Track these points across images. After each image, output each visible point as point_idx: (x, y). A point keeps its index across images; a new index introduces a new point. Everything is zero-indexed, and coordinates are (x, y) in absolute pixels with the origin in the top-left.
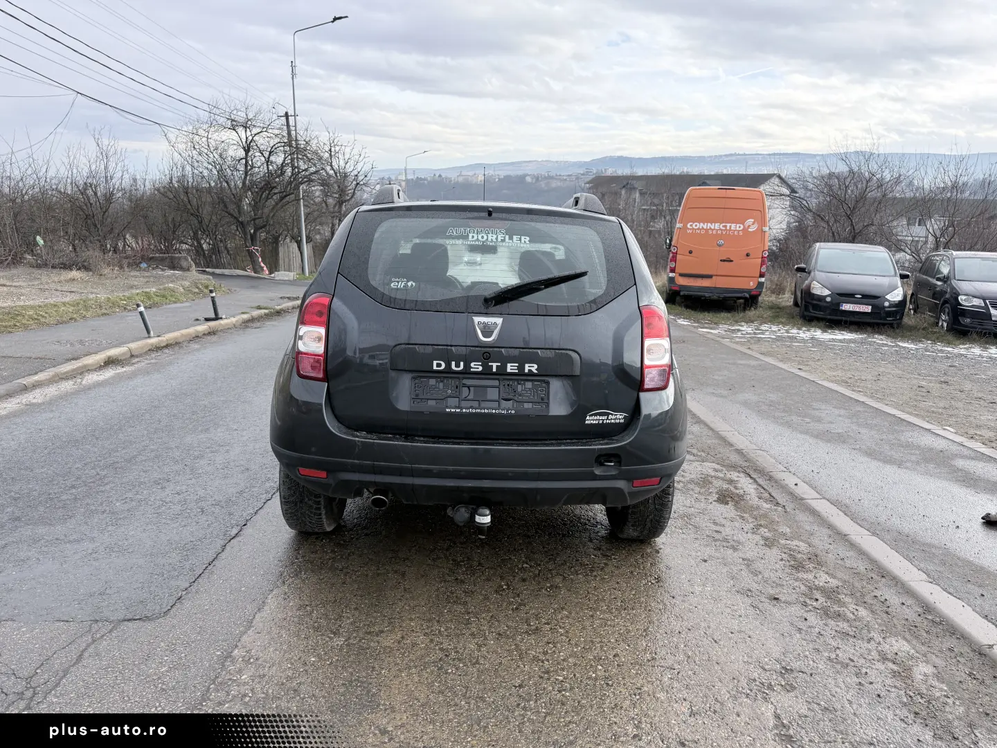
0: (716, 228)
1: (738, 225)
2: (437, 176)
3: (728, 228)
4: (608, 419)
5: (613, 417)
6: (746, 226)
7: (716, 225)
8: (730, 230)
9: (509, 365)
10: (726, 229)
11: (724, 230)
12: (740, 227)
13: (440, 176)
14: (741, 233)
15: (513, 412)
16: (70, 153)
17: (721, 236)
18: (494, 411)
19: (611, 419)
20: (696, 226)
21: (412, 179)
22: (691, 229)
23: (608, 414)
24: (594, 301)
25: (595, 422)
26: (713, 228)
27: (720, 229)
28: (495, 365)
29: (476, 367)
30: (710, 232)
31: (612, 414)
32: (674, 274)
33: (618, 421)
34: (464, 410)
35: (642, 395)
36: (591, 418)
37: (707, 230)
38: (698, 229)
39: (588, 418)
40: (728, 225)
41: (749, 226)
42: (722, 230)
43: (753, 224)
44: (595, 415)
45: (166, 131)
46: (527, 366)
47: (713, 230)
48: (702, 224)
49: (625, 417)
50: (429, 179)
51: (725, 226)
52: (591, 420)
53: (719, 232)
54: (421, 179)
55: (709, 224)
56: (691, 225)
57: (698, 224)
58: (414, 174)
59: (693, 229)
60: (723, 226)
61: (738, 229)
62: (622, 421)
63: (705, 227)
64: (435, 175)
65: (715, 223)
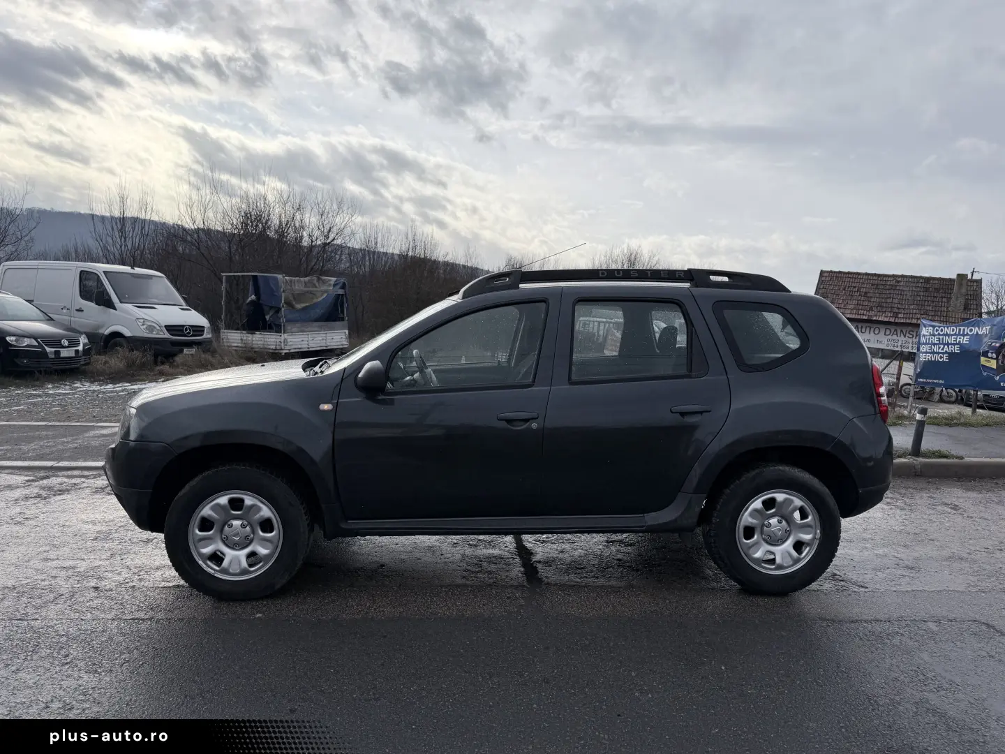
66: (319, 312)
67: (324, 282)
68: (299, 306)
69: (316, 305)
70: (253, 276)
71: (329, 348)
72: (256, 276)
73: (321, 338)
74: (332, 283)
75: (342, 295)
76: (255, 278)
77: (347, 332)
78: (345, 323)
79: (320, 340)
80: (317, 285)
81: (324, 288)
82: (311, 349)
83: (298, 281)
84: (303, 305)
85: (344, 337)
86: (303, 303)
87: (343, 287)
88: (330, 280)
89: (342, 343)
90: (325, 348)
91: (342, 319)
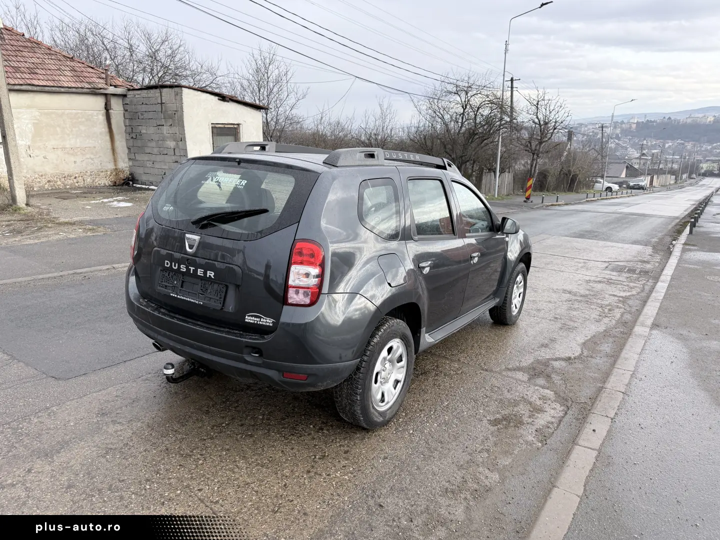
2: (667, 118)
4: (260, 321)
5: (264, 320)
9: (199, 270)
13: (670, 118)
15: (202, 303)
16: (367, 114)
18: (192, 301)
19: (263, 322)
21: (643, 122)
23: (260, 318)
24: (261, 232)
25: (251, 321)
28: (192, 268)
29: (183, 268)
31: (263, 318)
33: (268, 324)
34: (178, 297)
35: (285, 307)
36: (250, 318)
39: (247, 317)
44: (252, 316)
45: (413, 98)
46: (208, 272)
49: (273, 322)
50: (658, 121)
52: (249, 319)
54: (651, 121)
58: (645, 117)
62: (271, 325)
64: (664, 118)
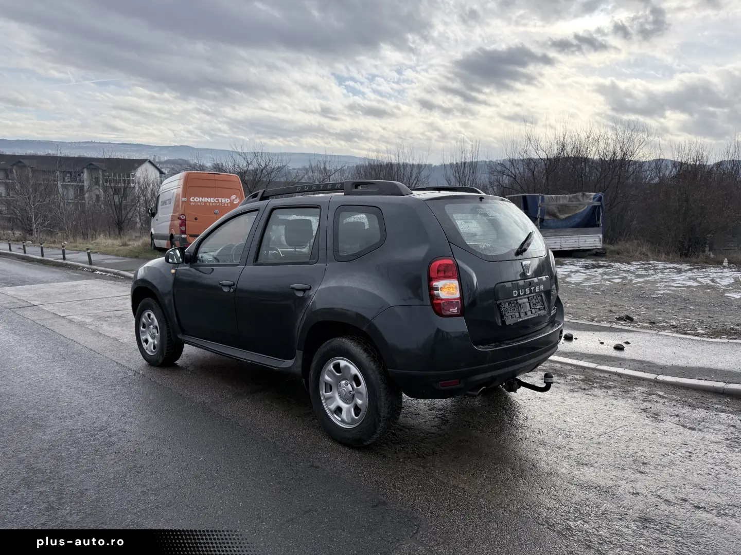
0: (212, 201)
1: (226, 199)
3: (220, 201)
6: (232, 200)
7: (212, 199)
8: (221, 202)
9: (536, 288)
10: (219, 202)
11: (218, 203)
12: (228, 201)
14: (229, 205)
17: (216, 207)
18: (532, 317)
20: (197, 199)
22: (193, 202)
26: (209, 201)
27: (214, 202)
28: (533, 289)
30: (208, 204)
32: (186, 235)
34: (524, 319)
37: (205, 203)
38: (199, 202)
40: (220, 199)
41: (234, 200)
42: (216, 203)
43: (236, 199)
46: (541, 287)
47: (209, 203)
48: (201, 198)
51: (218, 200)
53: (214, 204)
55: (206, 199)
56: (193, 199)
57: (198, 199)
59: (195, 202)
60: (216, 200)
61: (226, 202)
63: (204, 201)
65: (210, 198)
66: (578, 220)
67: (587, 197)
68: (563, 216)
69: (576, 215)
70: (523, 196)
71: (581, 248)
72: (525, 196)
73: (574, 241)
74: (592, 197)
75: (599, 206)
76: (524, 197)
77: (601, 236)
78: (600, 229)
79: (573, 242)
80: (581, 199)
81: (588, 201)
82: (563, 249)
83: (563, 197)
84: (567, 216)
85: (598, 240)
86: (567, 214)
87: (600, 199)
88: (591, 195)
89: (595, 245)
90: (577, 249)
91: (598, 226)
